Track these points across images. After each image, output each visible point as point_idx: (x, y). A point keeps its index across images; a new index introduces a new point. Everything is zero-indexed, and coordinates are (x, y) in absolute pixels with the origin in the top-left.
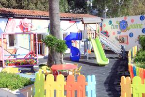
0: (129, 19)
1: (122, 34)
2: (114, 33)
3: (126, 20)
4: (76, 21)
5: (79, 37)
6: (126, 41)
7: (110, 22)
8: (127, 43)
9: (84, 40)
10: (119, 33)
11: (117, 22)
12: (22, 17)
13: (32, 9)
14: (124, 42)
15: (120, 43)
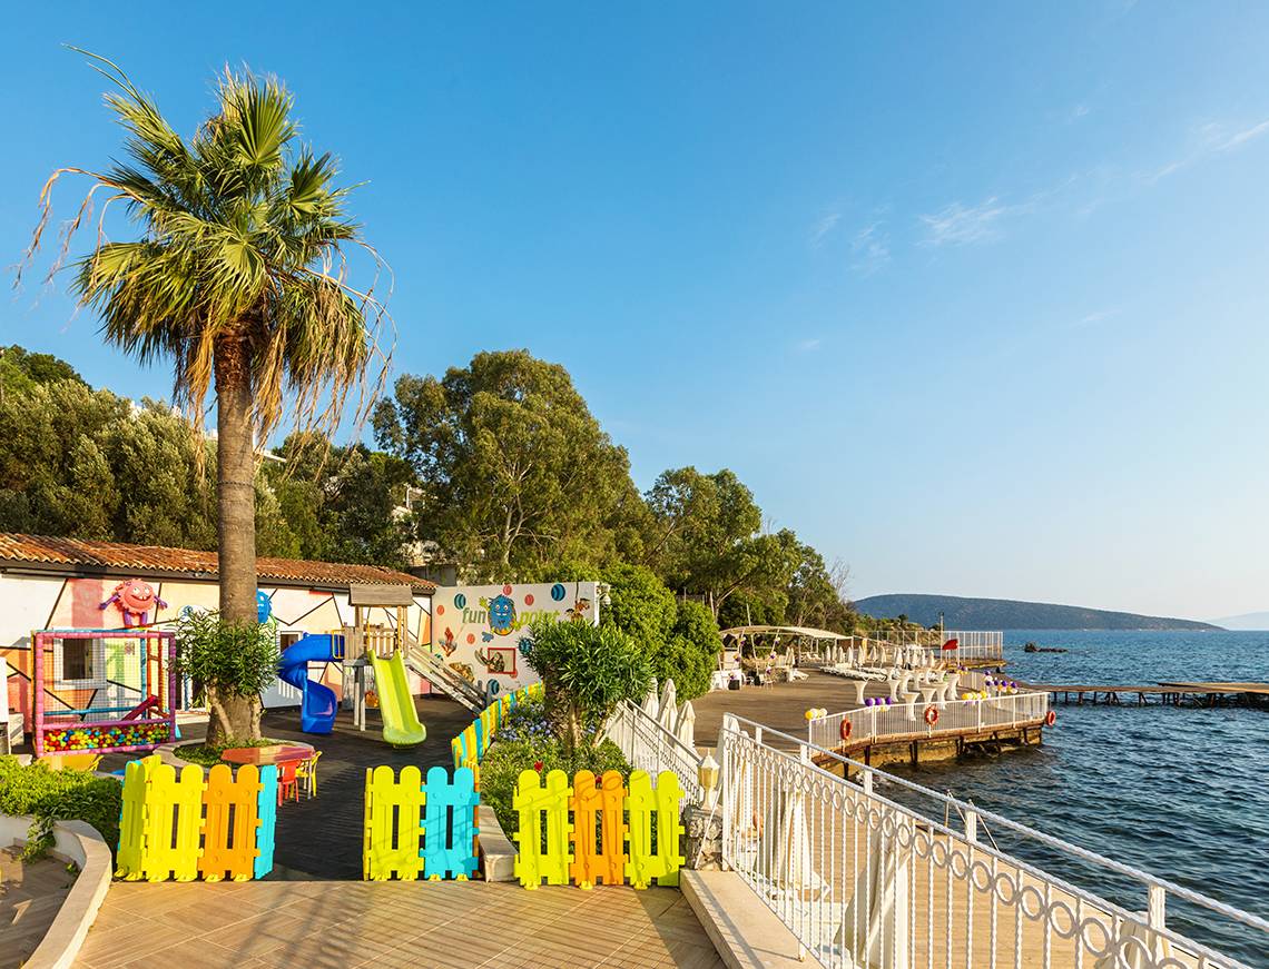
0: (518, 593)
1: (498, 642)
2: (471, 639)
3: (509, 597)
4: (333, 590)
5: (333, 647)
6: (508, 668)
7: (460, 601)
8: (514, 673)
9: (350, 661)
10: (487, 638)
11: (482, 600)
12: (126, 575)
13: (168, 542)
14: (502, 671)
15: (491, 671)
